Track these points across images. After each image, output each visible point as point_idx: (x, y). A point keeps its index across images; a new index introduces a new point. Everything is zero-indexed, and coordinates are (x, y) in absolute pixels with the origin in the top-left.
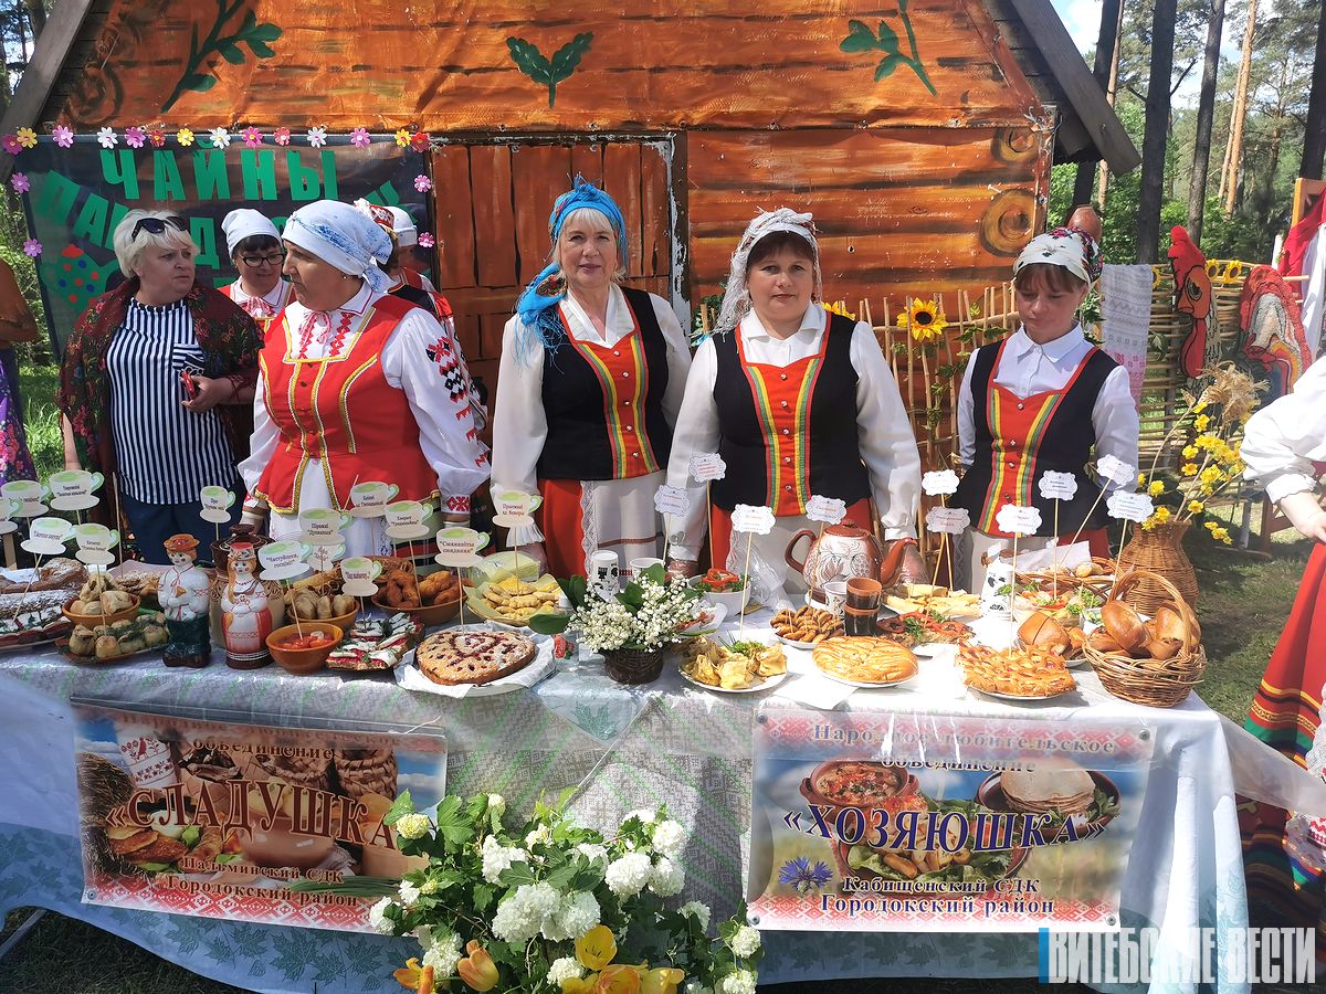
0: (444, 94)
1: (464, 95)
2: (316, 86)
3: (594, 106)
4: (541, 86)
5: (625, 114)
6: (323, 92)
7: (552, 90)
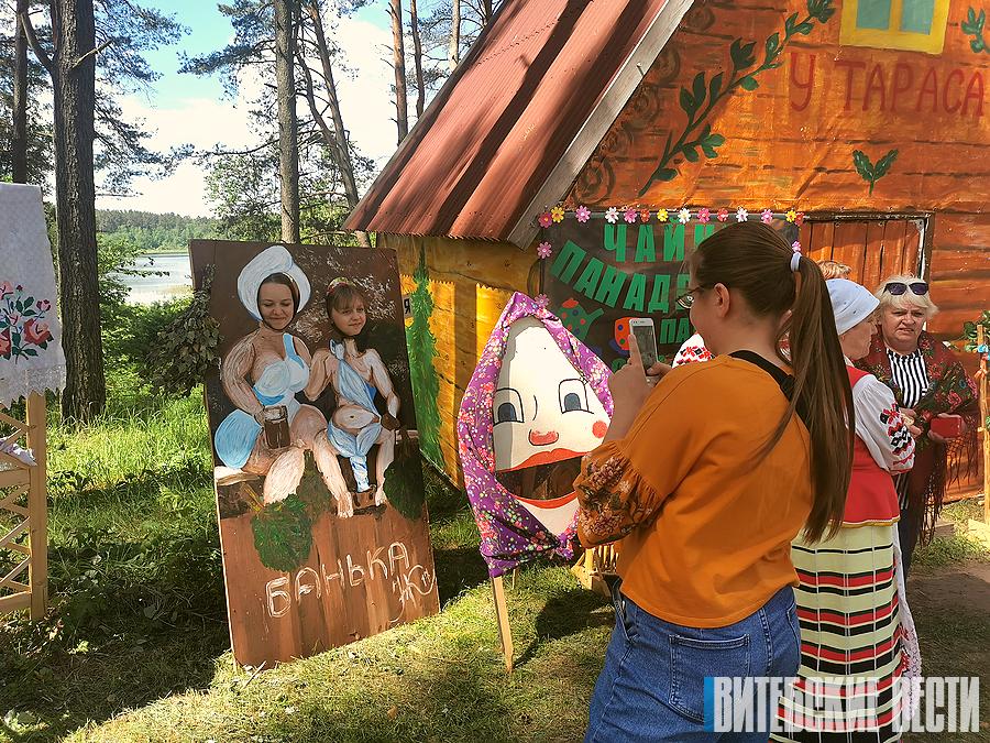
0: (814, 186)
1: (825, 187)
2: (739, 179)
3: (892, 196)
4: (867, 183)
5: (908, 202)
6: (742, 184)
7: (872, 186)
